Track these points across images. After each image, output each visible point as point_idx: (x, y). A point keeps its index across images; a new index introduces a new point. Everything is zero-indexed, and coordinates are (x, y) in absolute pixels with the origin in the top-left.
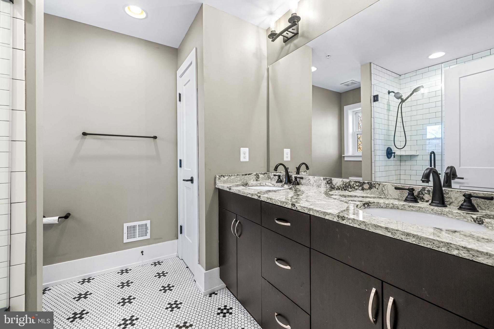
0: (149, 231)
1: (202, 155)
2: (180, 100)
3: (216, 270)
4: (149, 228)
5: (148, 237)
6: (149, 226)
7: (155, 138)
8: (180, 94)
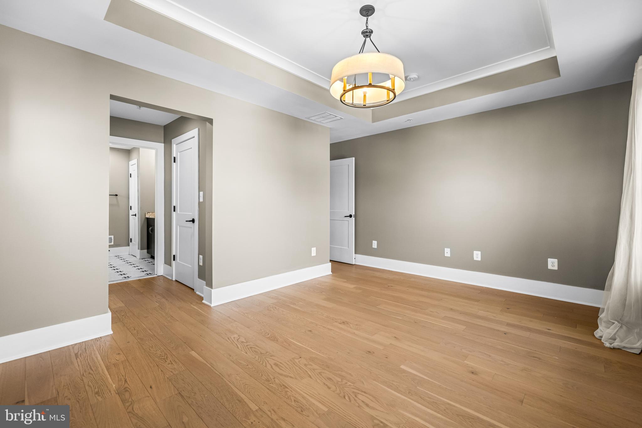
0: (113, 241)
1: (140, 204)
2: (131, 177)
3: (146, 251)
4: (113, 239)
5: (112, 243)
6: (113, 238)
7: (117, 195)
8: (131, 174)
